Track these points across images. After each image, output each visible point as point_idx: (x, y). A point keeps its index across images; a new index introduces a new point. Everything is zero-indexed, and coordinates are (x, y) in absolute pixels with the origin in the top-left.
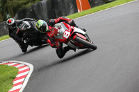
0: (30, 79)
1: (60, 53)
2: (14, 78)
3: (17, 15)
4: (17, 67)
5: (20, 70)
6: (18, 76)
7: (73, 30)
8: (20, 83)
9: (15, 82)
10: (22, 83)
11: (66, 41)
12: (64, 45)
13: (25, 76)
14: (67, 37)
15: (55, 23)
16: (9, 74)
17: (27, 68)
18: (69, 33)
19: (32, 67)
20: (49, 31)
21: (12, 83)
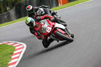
0: (24, 54)
2: (12, 54)
3: (14, 8)
4: (14, 45)
5: (17, 48)
6: (15, 52)
7: (54, 26)
8: (16, 58)
9: (13, 57)
10: (18, 57)
11: (49, 34)
13: (20, 53)
14: (49, 32)
15: (41, 20)
16: (9, 51)
17: (21, 46)
18: (50, 29)
19: (25, 46)
21: (10, 58)
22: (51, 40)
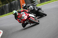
7: (28, 15)
11: (26, 20)
12: (25, 22)
14: (26, 19)
18: (27, 17)
20: (18, 15)
22: (27, 23)
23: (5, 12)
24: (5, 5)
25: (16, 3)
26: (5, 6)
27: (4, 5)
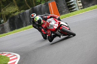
1: (50, 38)
3: (8, 20)
5: (11, 58)
7: (59, 23)
13: (14, 63)
14: (56, 28)
15: (47, 18)
16: (3, 61)
18: (57, 25)
23: (24, 24)
24: (24, 11)
25: (42, 9)
26: (24, 14)
27: (22, 11)
